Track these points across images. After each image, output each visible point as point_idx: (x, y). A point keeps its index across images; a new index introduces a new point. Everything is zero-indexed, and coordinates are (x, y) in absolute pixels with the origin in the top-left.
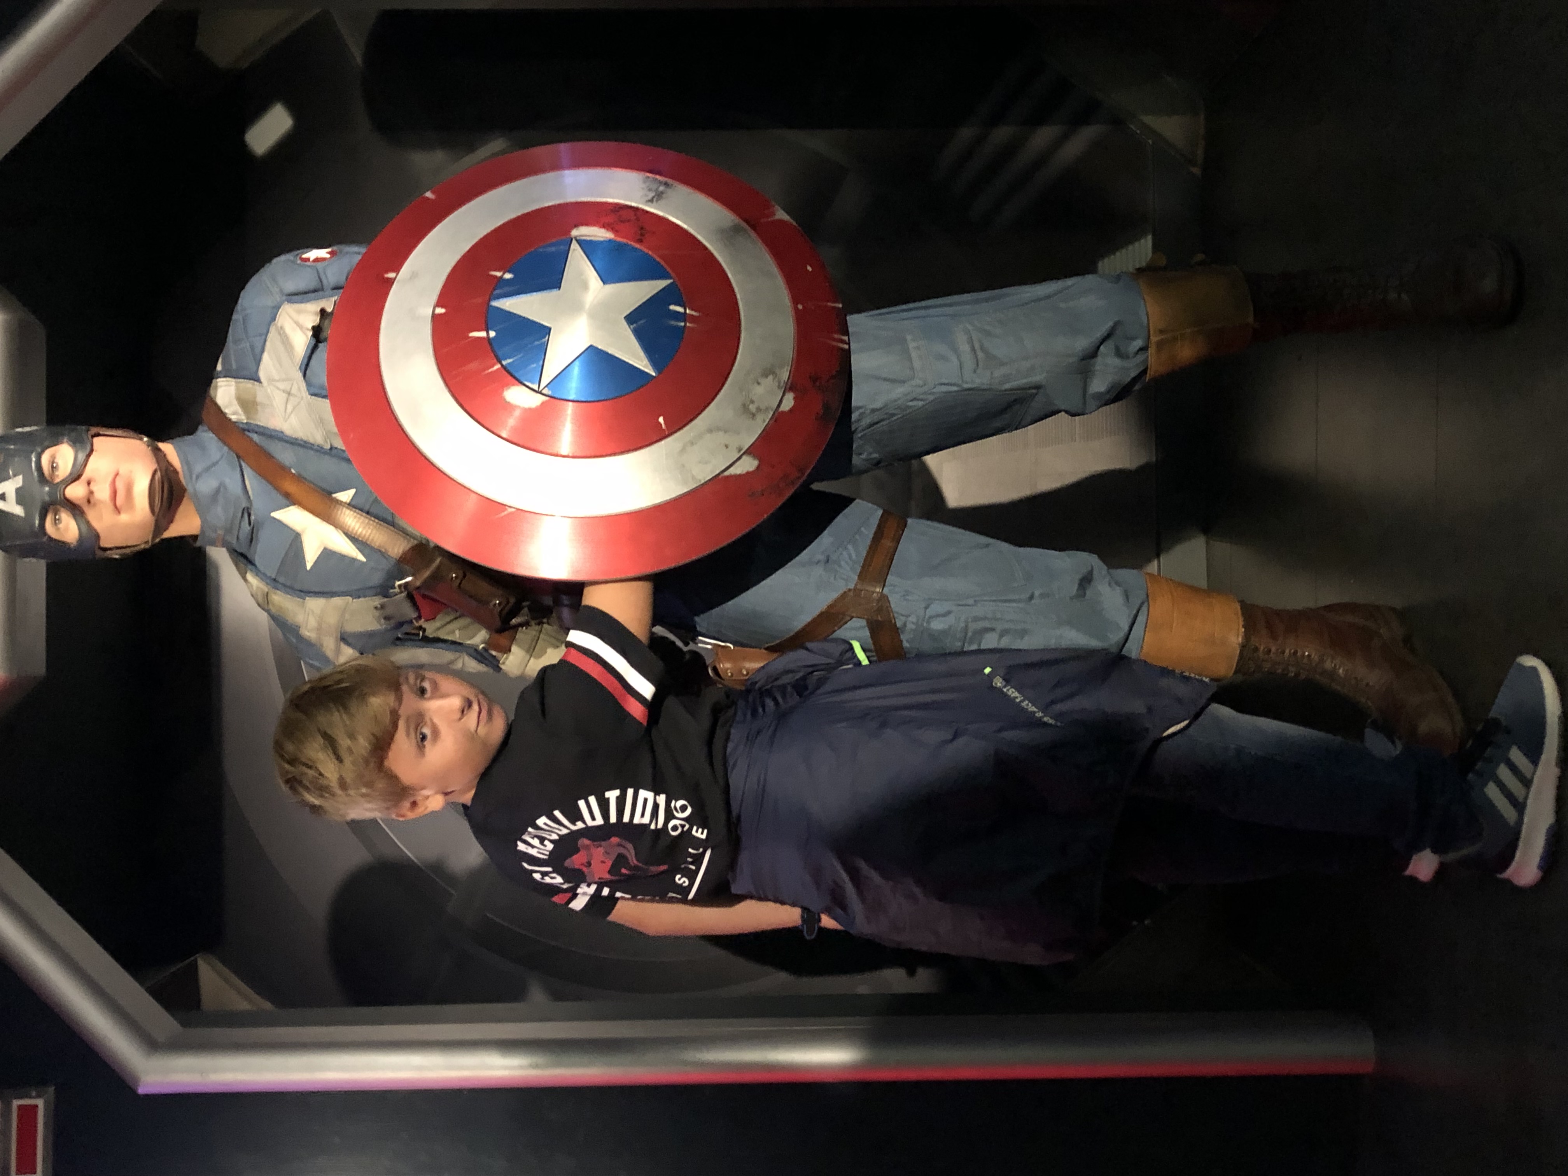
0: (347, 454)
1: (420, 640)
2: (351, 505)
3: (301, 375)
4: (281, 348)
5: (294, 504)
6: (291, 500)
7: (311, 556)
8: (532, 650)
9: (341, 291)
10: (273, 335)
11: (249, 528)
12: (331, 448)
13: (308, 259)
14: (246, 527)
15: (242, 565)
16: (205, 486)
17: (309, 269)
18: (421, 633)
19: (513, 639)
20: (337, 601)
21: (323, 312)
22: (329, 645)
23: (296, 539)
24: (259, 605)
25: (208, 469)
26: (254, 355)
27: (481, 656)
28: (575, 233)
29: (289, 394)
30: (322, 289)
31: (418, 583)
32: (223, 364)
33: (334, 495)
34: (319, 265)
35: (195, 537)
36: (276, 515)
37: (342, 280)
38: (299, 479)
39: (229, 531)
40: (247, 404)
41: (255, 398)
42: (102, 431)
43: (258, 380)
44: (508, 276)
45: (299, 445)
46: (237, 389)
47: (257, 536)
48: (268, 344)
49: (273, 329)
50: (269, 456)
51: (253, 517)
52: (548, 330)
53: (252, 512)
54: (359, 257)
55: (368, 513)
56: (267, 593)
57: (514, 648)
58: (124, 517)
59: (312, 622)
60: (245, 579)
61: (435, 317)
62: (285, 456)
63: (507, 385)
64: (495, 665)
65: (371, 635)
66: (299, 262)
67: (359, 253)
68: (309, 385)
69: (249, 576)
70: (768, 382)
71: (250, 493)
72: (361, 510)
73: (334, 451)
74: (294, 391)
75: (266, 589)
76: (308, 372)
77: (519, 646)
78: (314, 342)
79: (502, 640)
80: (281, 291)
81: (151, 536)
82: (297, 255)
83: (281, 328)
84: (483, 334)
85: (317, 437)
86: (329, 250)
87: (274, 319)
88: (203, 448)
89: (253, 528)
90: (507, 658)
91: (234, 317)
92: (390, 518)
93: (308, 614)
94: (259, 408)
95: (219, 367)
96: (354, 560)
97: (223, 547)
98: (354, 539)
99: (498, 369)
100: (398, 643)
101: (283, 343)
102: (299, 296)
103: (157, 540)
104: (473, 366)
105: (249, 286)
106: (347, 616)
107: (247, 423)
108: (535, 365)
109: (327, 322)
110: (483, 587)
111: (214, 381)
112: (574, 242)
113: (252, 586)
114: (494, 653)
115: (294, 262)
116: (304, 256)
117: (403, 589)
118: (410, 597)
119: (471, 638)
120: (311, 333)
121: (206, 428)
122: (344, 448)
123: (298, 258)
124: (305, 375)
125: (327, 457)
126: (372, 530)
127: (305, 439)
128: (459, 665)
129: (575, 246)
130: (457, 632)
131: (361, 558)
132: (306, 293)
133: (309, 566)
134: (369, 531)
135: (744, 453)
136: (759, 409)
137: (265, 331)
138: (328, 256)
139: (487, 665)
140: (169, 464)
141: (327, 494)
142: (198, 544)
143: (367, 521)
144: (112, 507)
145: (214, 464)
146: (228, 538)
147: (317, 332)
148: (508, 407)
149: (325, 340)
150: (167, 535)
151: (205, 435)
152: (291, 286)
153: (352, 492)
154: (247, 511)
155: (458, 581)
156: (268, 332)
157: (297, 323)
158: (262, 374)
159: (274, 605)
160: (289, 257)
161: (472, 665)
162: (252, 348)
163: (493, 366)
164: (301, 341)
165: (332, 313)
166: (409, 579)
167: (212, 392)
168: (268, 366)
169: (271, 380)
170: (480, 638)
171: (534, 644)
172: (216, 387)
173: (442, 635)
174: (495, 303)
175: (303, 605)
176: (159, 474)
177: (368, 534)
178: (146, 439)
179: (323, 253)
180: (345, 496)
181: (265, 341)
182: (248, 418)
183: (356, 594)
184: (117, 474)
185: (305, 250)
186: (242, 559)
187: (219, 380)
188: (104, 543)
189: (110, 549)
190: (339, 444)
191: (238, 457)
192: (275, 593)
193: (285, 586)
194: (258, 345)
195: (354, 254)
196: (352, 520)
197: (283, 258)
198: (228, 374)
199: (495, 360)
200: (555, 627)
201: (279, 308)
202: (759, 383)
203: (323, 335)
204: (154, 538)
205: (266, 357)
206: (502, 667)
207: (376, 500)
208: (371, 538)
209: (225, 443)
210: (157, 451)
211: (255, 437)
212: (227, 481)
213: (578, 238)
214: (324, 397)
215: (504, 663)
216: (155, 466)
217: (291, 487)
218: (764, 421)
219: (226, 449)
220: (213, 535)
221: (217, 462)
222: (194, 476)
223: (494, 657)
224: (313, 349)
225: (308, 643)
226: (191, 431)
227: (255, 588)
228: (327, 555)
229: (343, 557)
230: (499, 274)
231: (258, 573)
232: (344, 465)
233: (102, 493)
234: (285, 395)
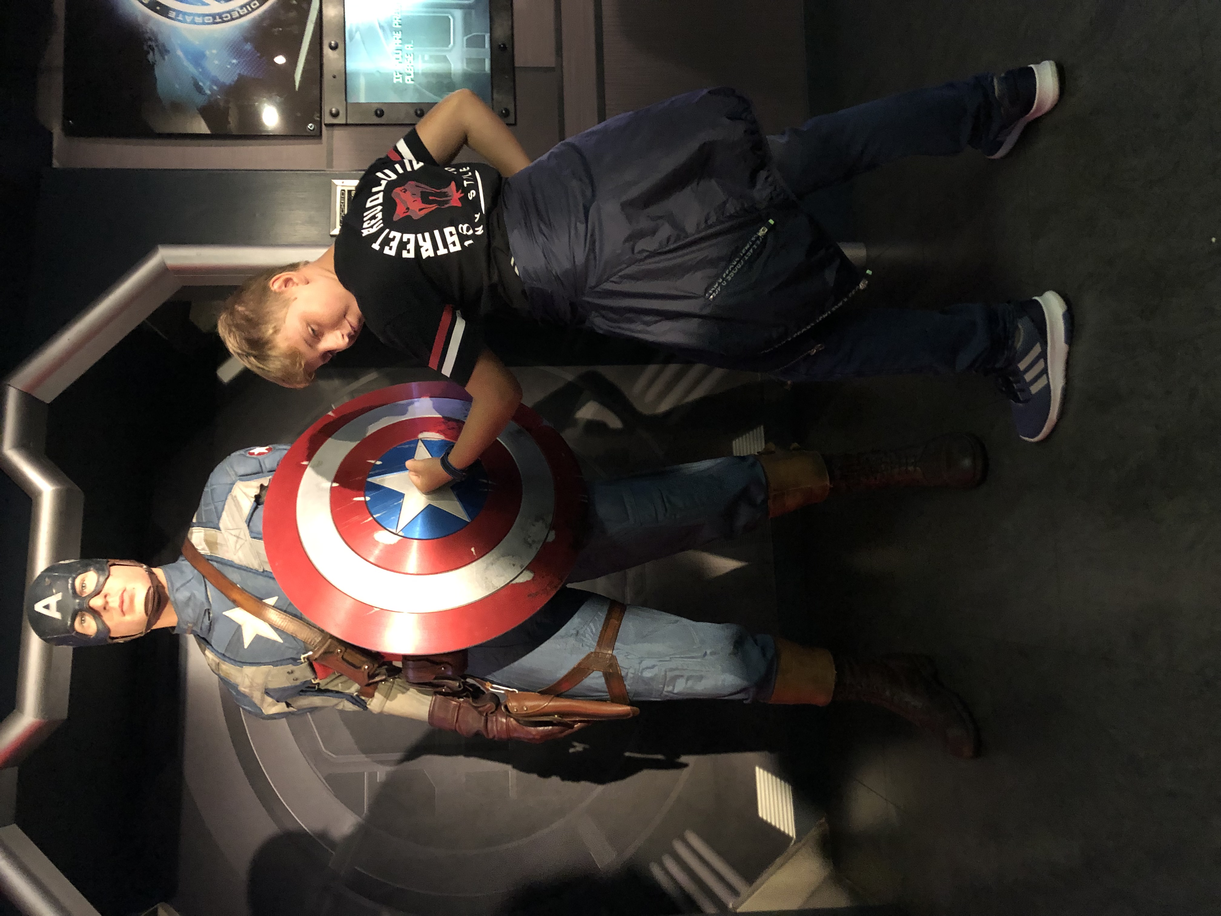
0: (274, 575)
1: (316, 691)
2: (274, 607)
3: (245, 525)
4: (234, 509)
5: (238, 607)
6: (236, 604)
7: (247, 641)
8: (387, 696)
9: (274, 472)
10: (229, 501)
11: (209, 622)
12: (264, 571)
13: (253, 454)
14: (207, 622)
15: (203, 645)
16: (181, 596)
17: (254, 461)
18: (317, 686)
19: (375, 689)
20: (264, 668)
21: (262, 486)
22: (257, 696)
23: (238, 629)
24: (213, 671)
25: (182, 586)
26: (217, 512)
27: (354, 700)
28: (421, 436)
29: (238, 537)
30: (262, 472)
31: (316, 656)
32: (197, 519)
33: (264, 601)
34: (260, 457)
35: (173, 628)
36: (226, 613)
37: (275, 466)
38: (243, 590)
39: (195, 624)
40: (211, 544)
41: (216, 540)
42: (117, 562)
43: (219, 529)
44: (379, 463)
45: (244, 570)
46: (205, 535)
47: (214, 627)
48: (226, 506)
49: (229, 497)
50: (224, 577)
51: (211, 615)
52: (402, 495)
53: (211, 612)
54: (286, 452)
55: (285, 611)
56: (219, 663)
57: (377, 694)
58: (128, 618)
59: (247, 682)
60: (204, 654)
61: (332, 489)
62: (234, 576)
63: (376, 530)
64: (363, 705)
65: (284, 690)
66: (248, 455)
67: (286, 449)
68: (251, 532)
69: (207, 652)
70: (540, 525)
71: (210, 600)
72: (281, 610)
73: (265, 573)
74: (242, 536)
75: (217, 660)
76: (251, 524)
77: (379, 693)
78: (255, 504)
79: (369, 690)
80: (236, 474)
81: (144, 629)
82: (248, 450)
83: (235, 497)
84: (362, 499)
85: (254, 564)
86: (267, 447)
87: (230, 490)
88: (182, 572)
89: (211, 622)
90: (372, 701)
91: (206, 489)
92: (299, 614)
93: (245, 677)
94: (219, 546)
95: (194, 520)
96: (275, 642)
97: (191, 633)
98: (276, 629)
99: (370, 521)
100: (301, 693)
101: (235, 505)
102: (246, 477)
103: (149, 631)
104: (356, 518)
105: (216, 470)
106: (270, 678)
107: (210, 556)
108: (394, 517)
109: (264, 492)
110: (357, 659)
111: (191, 528)
112: (420, 441)
113: (209, 658)
114: (363, 698)
115: (245, 456)
116: (251, 451)
117: (306, 660)
118: (311, 665)
119: (349, 689)
120: (254, 499)
121: (183, 558)
122: (271, 571)
123: (248, 453)
124: (248, 526)
125: (261, 577)
126: (288, 622)
127: (247, 565)
128: (340, 707)
129: (420, 443)
130: (340, 685)
131: (281, 641)
132: (251, 474)
133: (246, 646)
134: (286, 623)
135: (524, 570)
136: (534, 541)
137: (224, 499)
138: (267, 451)
139: (359, 706)
140: (160, 582)
141: (260, 600)
142: (175, 632)
143: (284, 616)
144: (119, 610)
145: (188, 582)
146: (195, 629)
147: (258, 498)
148: (376, 543)
149: (262, 503)
150: (154, 627)
151: (183, 563)
152: (242, 471)
153: (276, 598)
154: (208, 611)
155: (342, 654)
156: (226, 499)
157: (245, 493)
158: (221, 526)
159: (222, 671)
160: (242, 452)
161: (349, 706)
162: (216, 508)
163: (367, 519)
164: (247, 504)
165: (267, 487)
166: (310, 653)
167: (189, 536)
168: (225, 520)
169: (227, 529)
170: (354, 689)
171: (389, 691)
172: (192, 533)
173: (330, 687)
174: (370, 480)
175: (241, 672)
176: (152, 590)
177: (285, 625)
178: (145, 567)
179: (263, 449)
180: (271, 601)
181: (224, 505)
182: (211, 553)
183: (275, 664)
184: (124, 591)
185: (252, 448)
186: (203, 641)
187: (193, 528)
188: (112, 635)
189: (117, 638)
190: (268, 568)
191: (204, 577)
192: (224, 664)
193: (229, 658)
194: (220, 508)
195: (282, 450)
196: (274, 616)
197: (238, 453)
198: (200, 524)
199: (369, 515)
200: (403, 680)
201: (234, 484)
202: (534, 525)
203: (262, 500)
204: (146, 630)
205: (224, 513)
206: (368, 706)
207: (290, 604)
208: (287, 627)
209: (195, 568)
210: (151, 574)
211: (215, 564)
212: (196, 592)
213: (423, 439)
214: (260, 539)
215: (369, 704)
216: (149, 584)
217: (237, 596)
218: (537, 548)
219: (196, 571)
220: (185, 627)
221: (190, 580)
222: (175, 590)
223: (363, 700)
224: (255, 509)
225: (244, 695)
226: (175, 560)
227: (210, 660)
228: (258, 639)
229: (268, 640)
230: (373, 462)
231: (214, 650)
232: (271, 581)
233: (114, 602)
234: (235, 538)
